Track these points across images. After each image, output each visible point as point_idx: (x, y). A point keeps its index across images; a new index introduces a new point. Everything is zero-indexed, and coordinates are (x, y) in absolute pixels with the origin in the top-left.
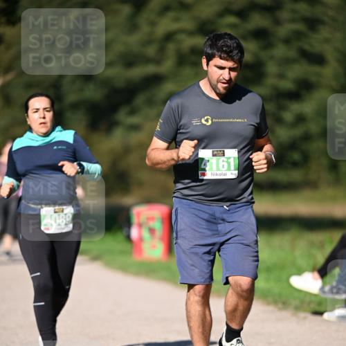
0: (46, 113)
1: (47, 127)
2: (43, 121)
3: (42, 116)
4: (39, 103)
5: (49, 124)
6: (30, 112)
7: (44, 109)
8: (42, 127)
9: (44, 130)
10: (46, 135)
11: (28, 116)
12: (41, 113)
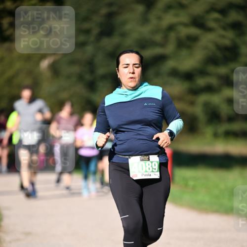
0: (135, 68)
1: (135, 81)
2: (132, 75)
3: (132, 71)
4: (129, 60)
5: (137, 79)
6: (120, 67)
7: (134, 64)
8: (131, 81)
9: (132, 84)
10: (135, 89)
11: (118, 70)
12: (130, 69)
